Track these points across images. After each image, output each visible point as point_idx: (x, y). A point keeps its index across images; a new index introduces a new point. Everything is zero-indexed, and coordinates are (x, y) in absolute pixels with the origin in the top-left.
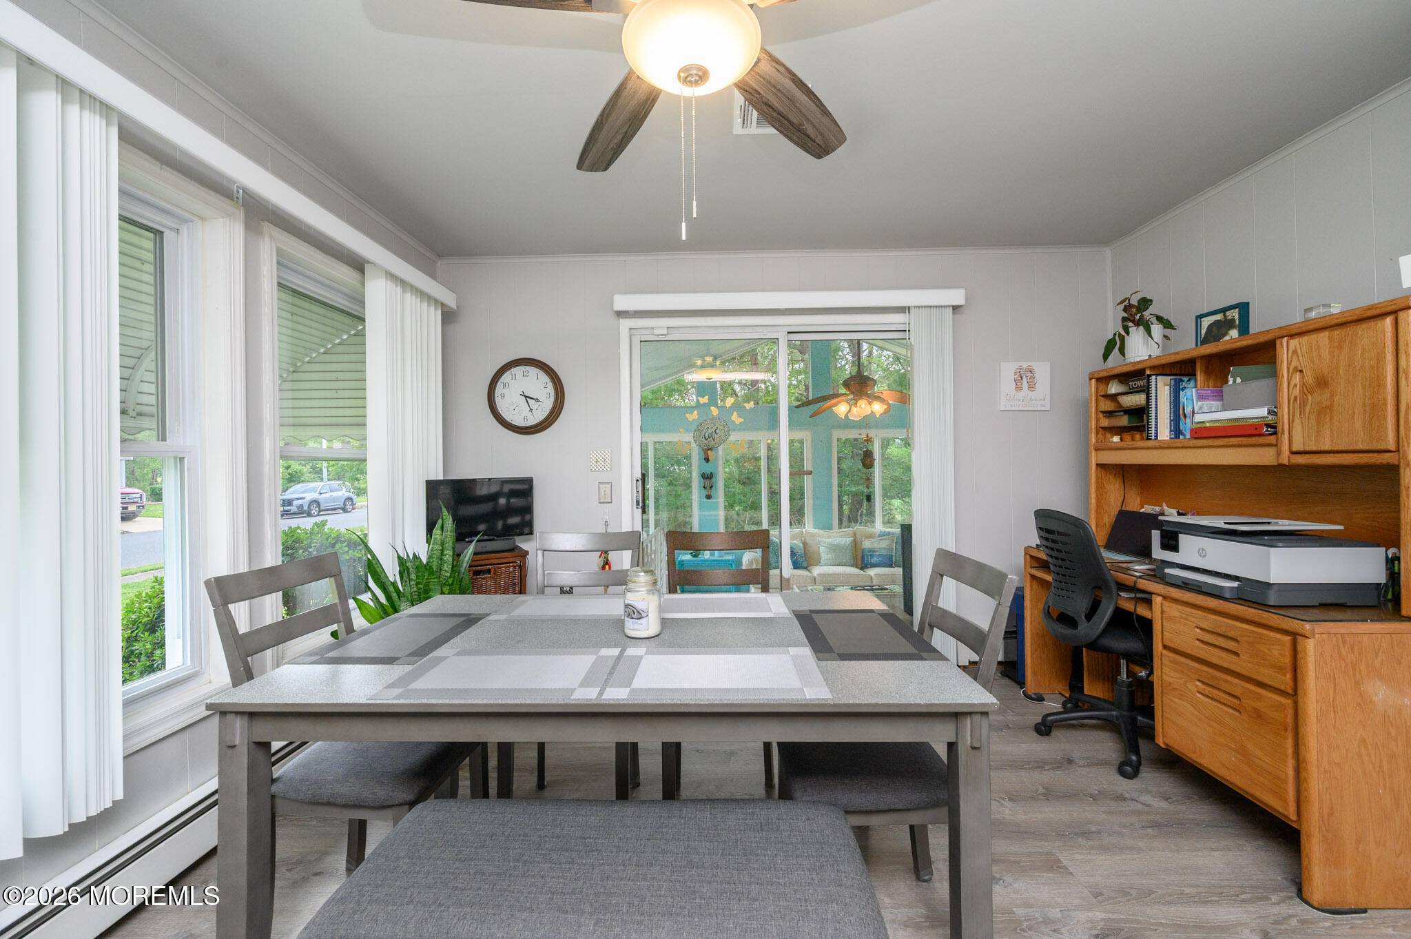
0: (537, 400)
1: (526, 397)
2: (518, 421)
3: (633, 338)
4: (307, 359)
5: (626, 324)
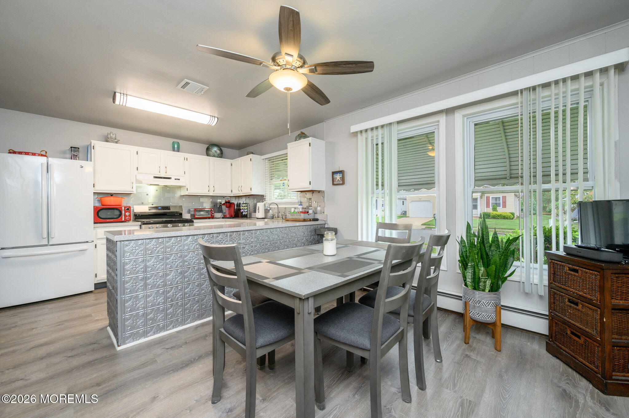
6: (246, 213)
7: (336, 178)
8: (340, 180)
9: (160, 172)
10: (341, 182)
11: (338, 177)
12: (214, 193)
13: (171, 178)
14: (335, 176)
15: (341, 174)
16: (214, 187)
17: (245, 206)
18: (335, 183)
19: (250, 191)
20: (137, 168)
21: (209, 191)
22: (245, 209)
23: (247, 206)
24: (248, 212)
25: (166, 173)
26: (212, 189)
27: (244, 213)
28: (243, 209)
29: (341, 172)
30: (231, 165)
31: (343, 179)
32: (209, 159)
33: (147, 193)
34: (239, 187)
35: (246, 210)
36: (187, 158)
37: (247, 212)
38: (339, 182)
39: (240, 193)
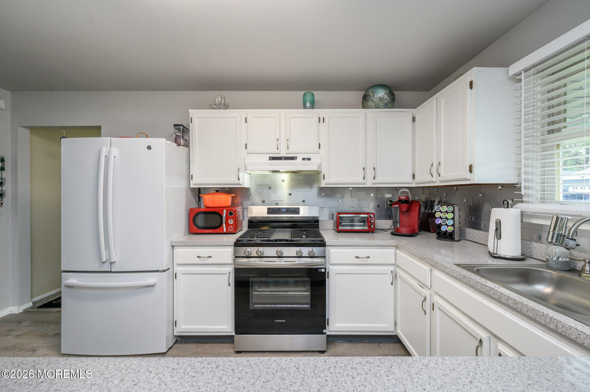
6: (450, 229)
9: (278, 148)
12: (375, 181)
13: (297, 157)
16: (374, 169)
17: (446, 212)
19: (468, 175)
20: (246, 144)
21: (364, 178)
22: (446, 218)
23: (453, 212)
24: (457, 225)
25: (288, 148)
26: (370, 174)
27: (443, 228)
28: (440, 217)
30: (414, 119)
32: (366, 114)
33: (270, 186)
34: (432, 165)
35: (450, 222)
36: (324, 118)
37: (453, 225)
39: (434, 179)
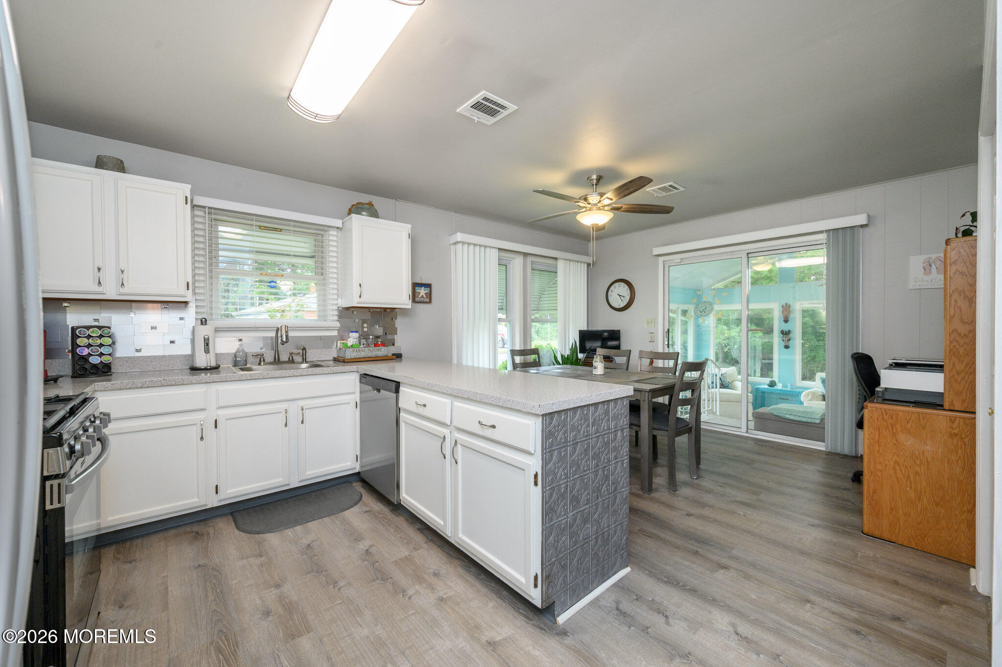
0: (624, 297)
1: (620, 296)
2: (617, 306)
3: (665, 265)
4: (548, 286)
5: (661, 259)
7: (420, 293)
8: (425, 297)
10: (428, 300)
11: (422, 292)
14: (418, 290)
15: (429, 289)
18: (417, 299)
29: (428, 286)
31: (429, 295)
38: (423, 299)
